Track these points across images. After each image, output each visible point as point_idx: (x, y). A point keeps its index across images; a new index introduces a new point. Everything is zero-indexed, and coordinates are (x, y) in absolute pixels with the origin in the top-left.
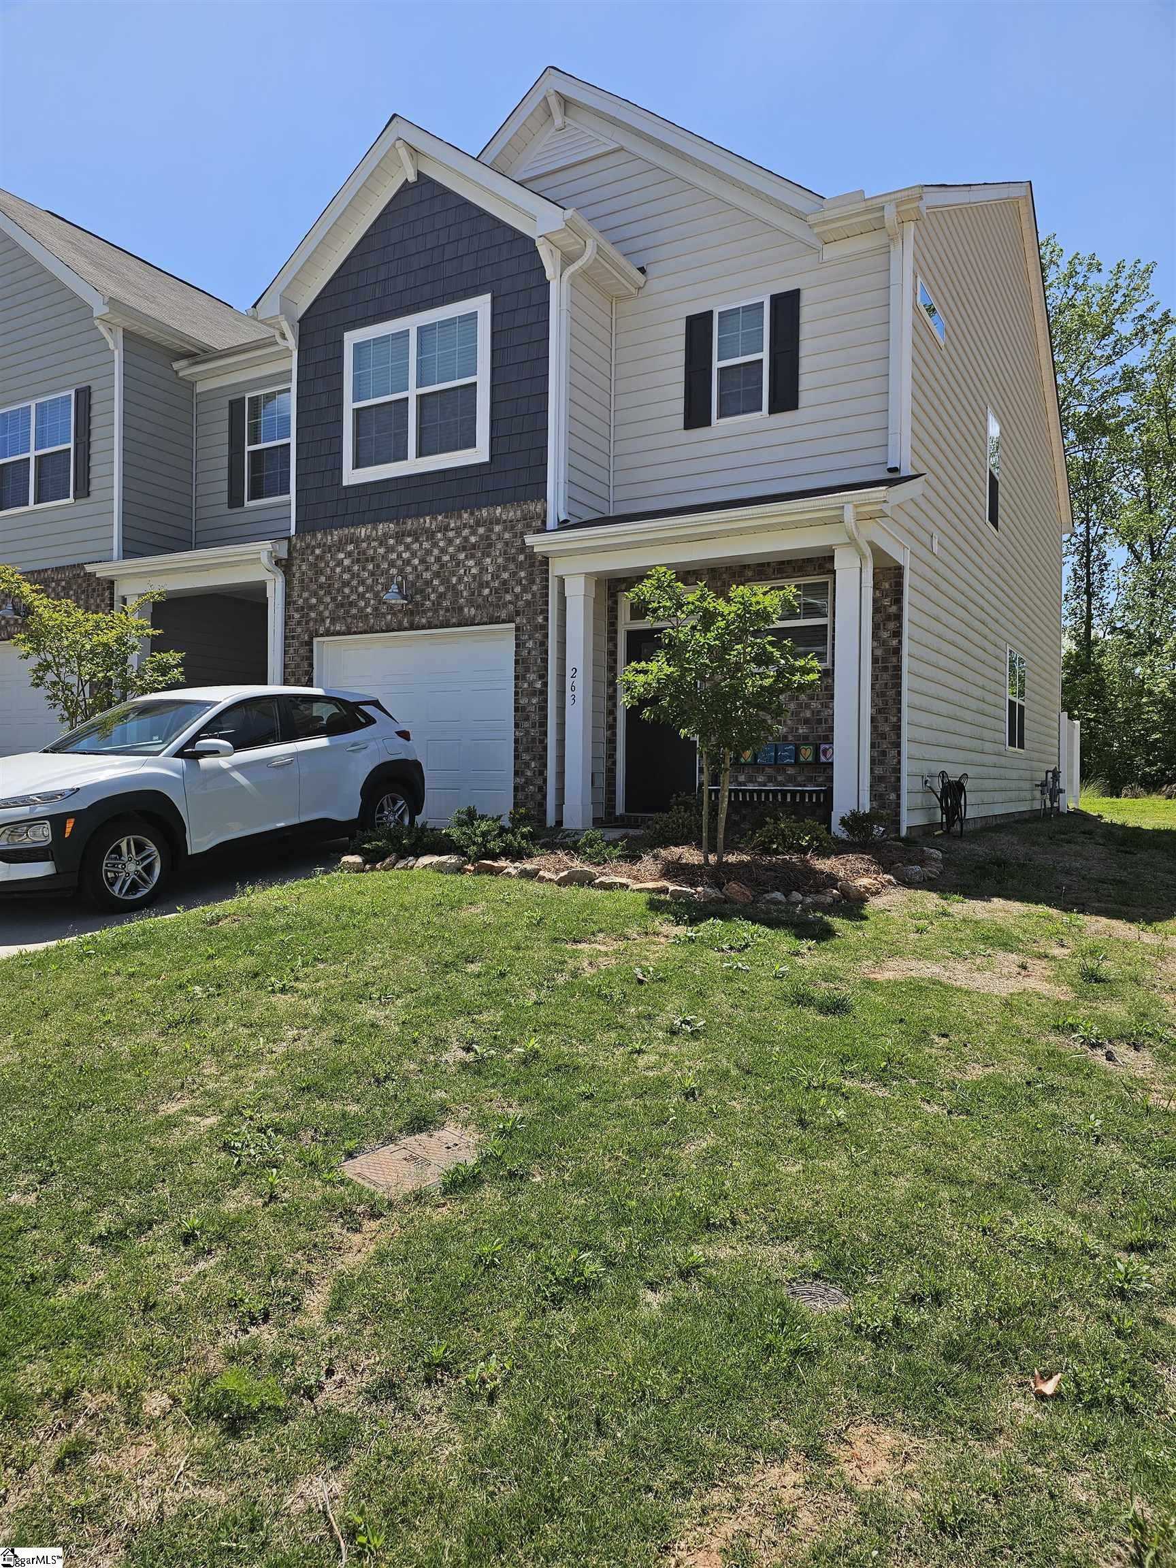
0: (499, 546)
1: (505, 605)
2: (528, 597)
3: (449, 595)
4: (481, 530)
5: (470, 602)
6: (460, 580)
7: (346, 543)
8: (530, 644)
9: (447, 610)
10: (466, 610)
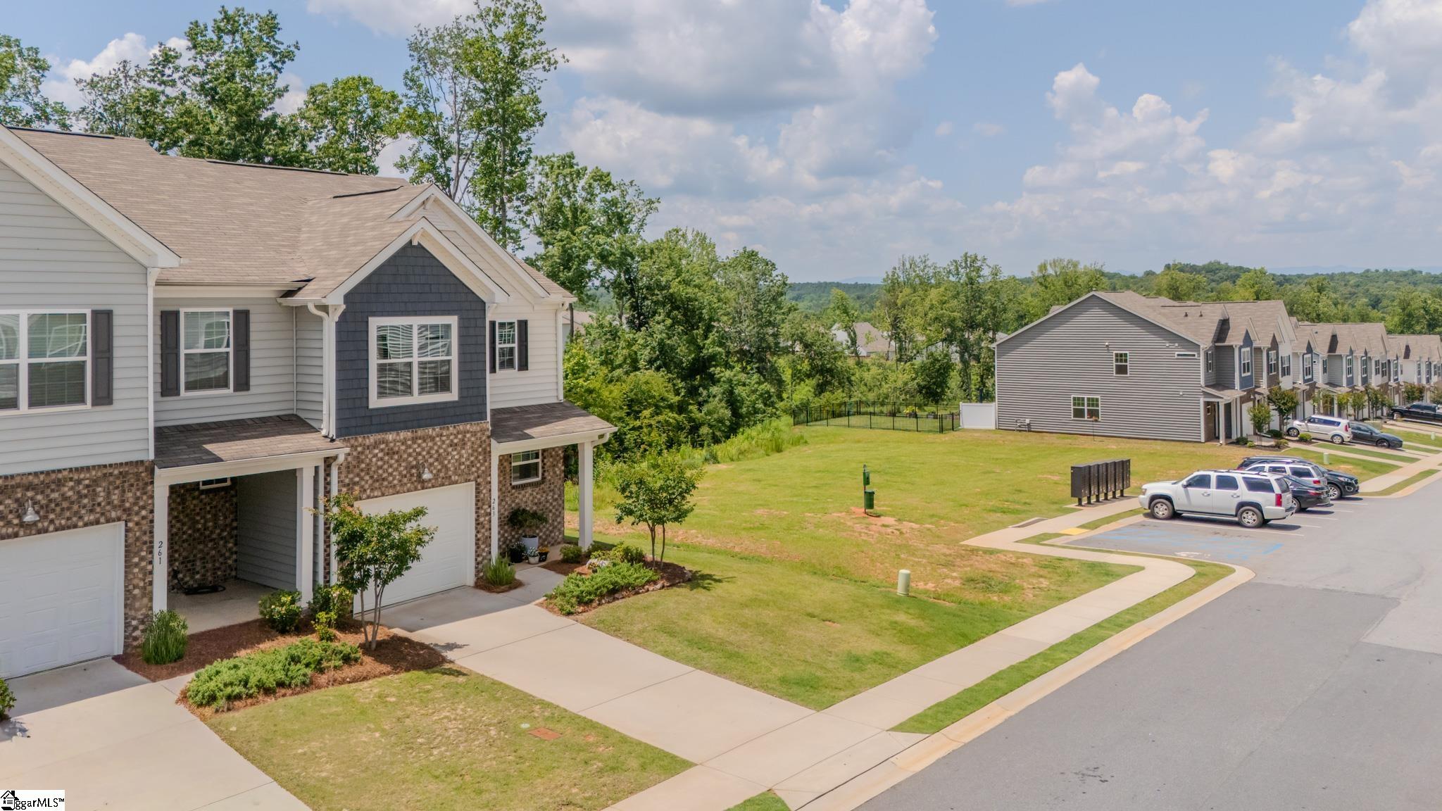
0: (469, 444)
1: (473, 473)
2: (483, 468)
3: (443, 470)
4: (460, 436)
5: (455, 473)
6: (449, 462)
7: (380, 443)
8: (484, 491)
9: (443, 478)
10: (453, 477)
